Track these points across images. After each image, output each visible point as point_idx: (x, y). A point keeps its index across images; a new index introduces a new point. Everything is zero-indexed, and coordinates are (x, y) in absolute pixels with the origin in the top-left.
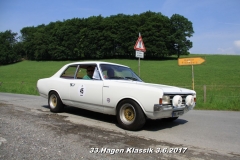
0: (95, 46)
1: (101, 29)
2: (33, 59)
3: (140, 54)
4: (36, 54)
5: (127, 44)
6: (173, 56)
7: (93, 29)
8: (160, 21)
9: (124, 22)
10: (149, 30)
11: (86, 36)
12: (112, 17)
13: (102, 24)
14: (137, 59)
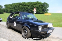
0: (23, 10)
1: (25, 5)
2: (7, 13)
3: (35, 12)
4: (8, 11)
5: (32, 10)
6: (43, 13)
7: (23, 5)
8: (40, 4)
9: (31, 4)
10: (37, 6)
11: (21, 7)
12: (28, 3)
13: (25, 4)
14: (34, 13)
